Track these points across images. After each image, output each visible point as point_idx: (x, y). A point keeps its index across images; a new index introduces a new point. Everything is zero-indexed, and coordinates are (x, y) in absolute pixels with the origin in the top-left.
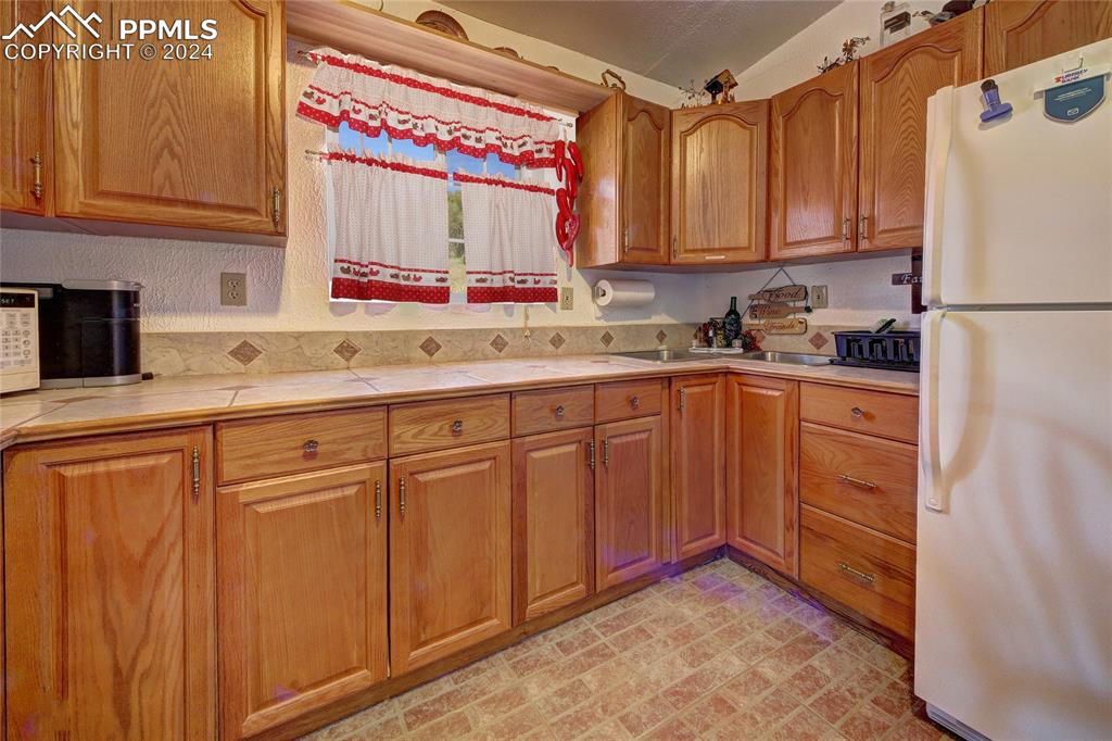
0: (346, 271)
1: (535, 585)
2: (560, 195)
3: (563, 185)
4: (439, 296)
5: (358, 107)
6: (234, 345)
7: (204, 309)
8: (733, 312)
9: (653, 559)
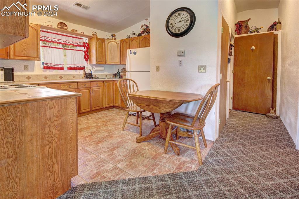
0: (46, 65)
1: (82, 108)
2: (85, 52)
3: (85, 50)
4: (62, 69)
5: (47, 38)
6: (27, 77)
7: (22, 71)
8: (118, 72)
9: (101, 107)
